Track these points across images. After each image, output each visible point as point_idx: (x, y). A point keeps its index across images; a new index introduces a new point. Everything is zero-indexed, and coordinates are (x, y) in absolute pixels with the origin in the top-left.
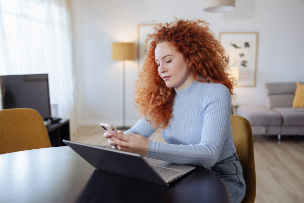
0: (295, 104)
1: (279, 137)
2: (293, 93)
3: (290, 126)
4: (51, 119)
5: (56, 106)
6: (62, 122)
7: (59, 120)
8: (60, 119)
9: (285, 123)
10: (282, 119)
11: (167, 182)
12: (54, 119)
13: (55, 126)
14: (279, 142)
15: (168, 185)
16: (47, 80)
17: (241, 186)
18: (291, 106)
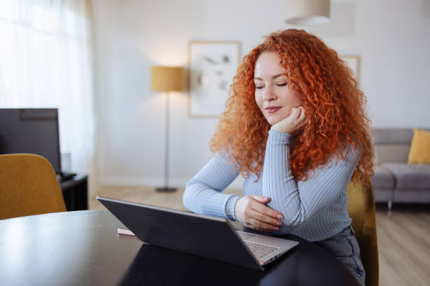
0: (411, 158)
1: (390, 205)
2: (409, 144)
3: (405, 189)
4: (61, 174)
5: (69, 156)
6: (78, 178)
7: (72, 176)
8: (75, 175)
9: (400, 185)
10: (394, 179)
11: (262, 264)
12: (65, 175)
13: (67, 184)
14: (390, 213)
15: (263, 269)
16: (56, 119)
17: (359, 273)
18: (405, 161)
